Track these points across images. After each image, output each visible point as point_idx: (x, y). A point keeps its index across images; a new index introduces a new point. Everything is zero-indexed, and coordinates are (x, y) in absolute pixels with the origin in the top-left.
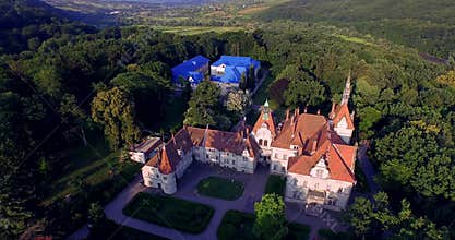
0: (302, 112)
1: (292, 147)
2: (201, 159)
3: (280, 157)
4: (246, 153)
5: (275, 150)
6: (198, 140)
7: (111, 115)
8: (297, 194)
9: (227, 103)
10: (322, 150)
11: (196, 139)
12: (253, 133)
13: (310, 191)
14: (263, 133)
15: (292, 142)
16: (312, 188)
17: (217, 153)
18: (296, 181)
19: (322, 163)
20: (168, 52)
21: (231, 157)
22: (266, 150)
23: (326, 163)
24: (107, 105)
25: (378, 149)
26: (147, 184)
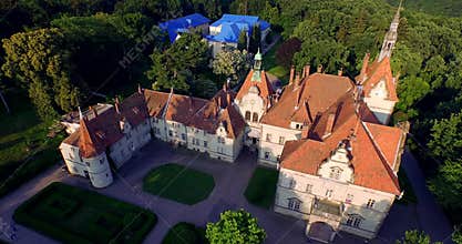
0: (313, 70)
1: (293, 125)
2: (161, 136)
3: (275, 139)
4: (221, 132)
5: (267, 129)
6: (158, 109)
7: (32, 68)
8: (295, 204)
9: (213, 64)
10: (341, 133)
11: (154, 108)
12: (236, 102)
13: (316, 200)
14: (251, 102)
15: (294, 117)
16: (322, 196)
17: (182, 129)
18: (292, 183)
19: (341, 156)
20: (157, 7)
21: (201, 136)
22: (255, 129)
23: (350, 156)
24: (23, 52)
25: (436, 136)
26: (71, 170)
